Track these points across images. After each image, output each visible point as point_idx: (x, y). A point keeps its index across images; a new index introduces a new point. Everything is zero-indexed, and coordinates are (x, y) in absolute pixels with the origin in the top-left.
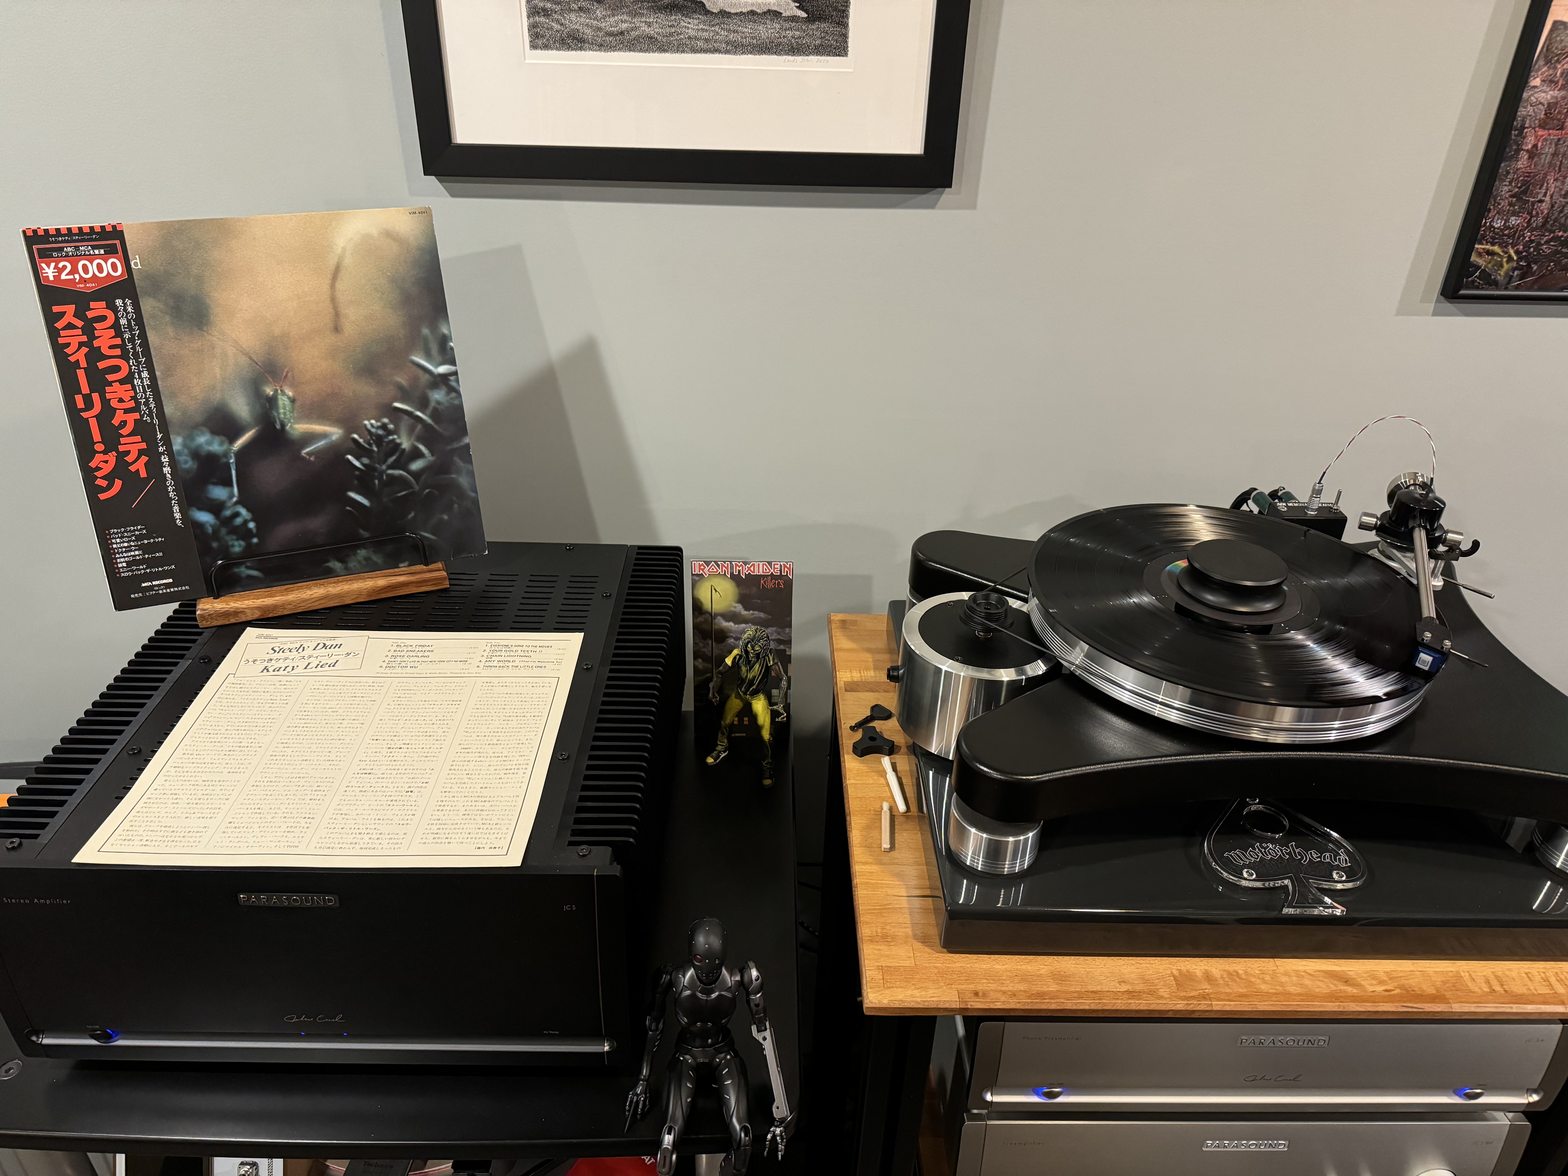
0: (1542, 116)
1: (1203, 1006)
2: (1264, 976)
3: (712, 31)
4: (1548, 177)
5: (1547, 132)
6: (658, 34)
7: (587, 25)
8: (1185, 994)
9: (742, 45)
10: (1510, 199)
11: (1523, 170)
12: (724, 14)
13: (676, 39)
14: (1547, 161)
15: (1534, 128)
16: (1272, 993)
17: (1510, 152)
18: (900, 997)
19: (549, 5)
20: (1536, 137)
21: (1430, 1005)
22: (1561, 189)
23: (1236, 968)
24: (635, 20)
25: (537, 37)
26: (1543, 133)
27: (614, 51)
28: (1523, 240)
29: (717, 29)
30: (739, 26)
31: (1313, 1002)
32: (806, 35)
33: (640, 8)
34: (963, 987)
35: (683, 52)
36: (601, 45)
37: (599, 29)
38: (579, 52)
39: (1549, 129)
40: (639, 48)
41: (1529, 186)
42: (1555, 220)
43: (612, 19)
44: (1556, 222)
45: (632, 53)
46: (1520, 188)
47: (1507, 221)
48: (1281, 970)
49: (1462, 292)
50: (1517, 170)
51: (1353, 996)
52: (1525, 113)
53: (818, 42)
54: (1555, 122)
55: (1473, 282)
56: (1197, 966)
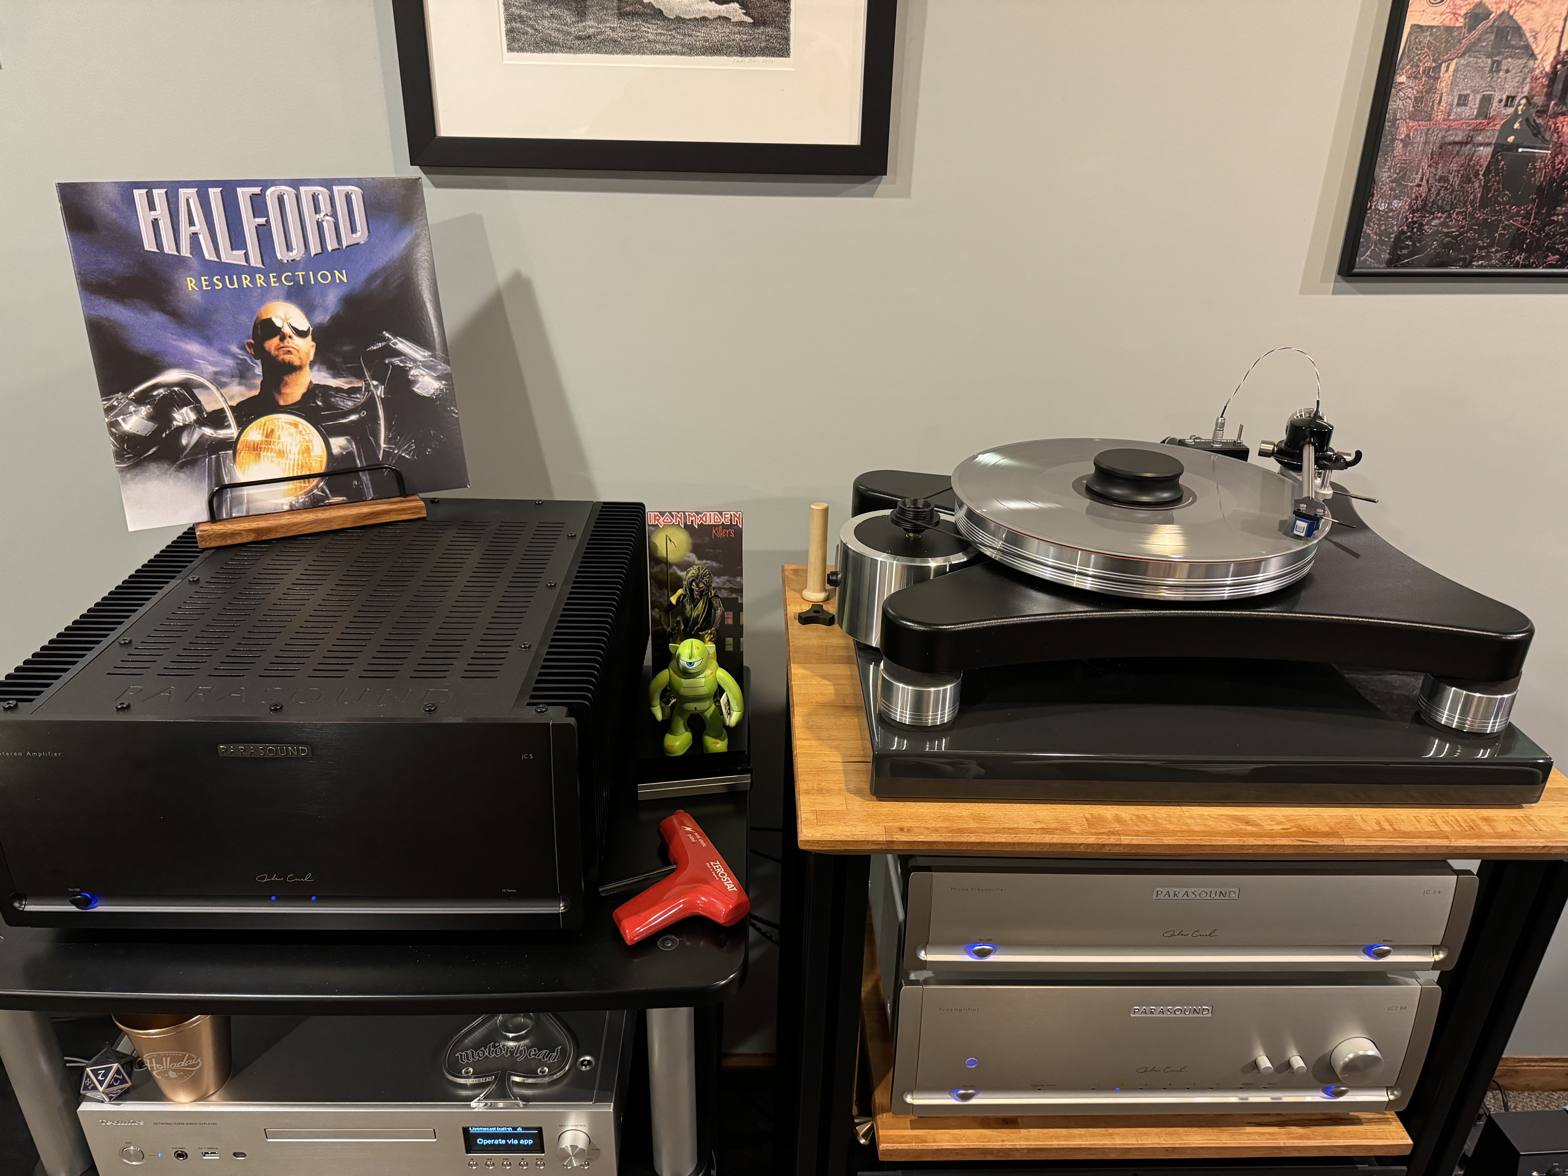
0: (1411, 109)
1: (1112, 840)
2: (1171, 818)
3: (669, 35)
4: (1423, 164)
5: (1416, 123)
6: (621, 37)
7: (558, 30)
8: (1096, 831)
9: (696, 47)
10: (1391, 184)
11: (1400, 157)
12: (679, 19)
13: (638, 43)
14: (1420, 149)
15: (1405, 120)
16: (1177, 831)
17: (1386, 142)
18: (832, 832)
19: (524, 13)
20: (1408, 127)
21: (1323, 839)
22: (1435, 175)
23: (1145, 813)
24: (601, 26)
25: (514, 41)
26: (1414, 124)
27: (582, 53)
28: (1406, 221)
29: (673, 33)
30: (693, 30)
31: (1215, 837)
32: (753, 39)
33: (605, 15)
34: (891, 824)
35: (644, 53)
36: (571, 48)
37: (569, 33)
38: (551, 54)
39: (1418, 121)
40: (604, 50)
41: (1406, 172)
42: (1433, 203)
43: (580, 25)
44: (1435, 204)
45: (598, 55)
46: (1398, 174)
47: (1390, 204)
48: (1187, 814)
49: (1355, 270)
50: (1394, 157)
51: (1253, 833)
52: (1395, 106)
53: (763, 44)
54: (1423, 114)
55: (1365, 260)
56: (1108, 812)
